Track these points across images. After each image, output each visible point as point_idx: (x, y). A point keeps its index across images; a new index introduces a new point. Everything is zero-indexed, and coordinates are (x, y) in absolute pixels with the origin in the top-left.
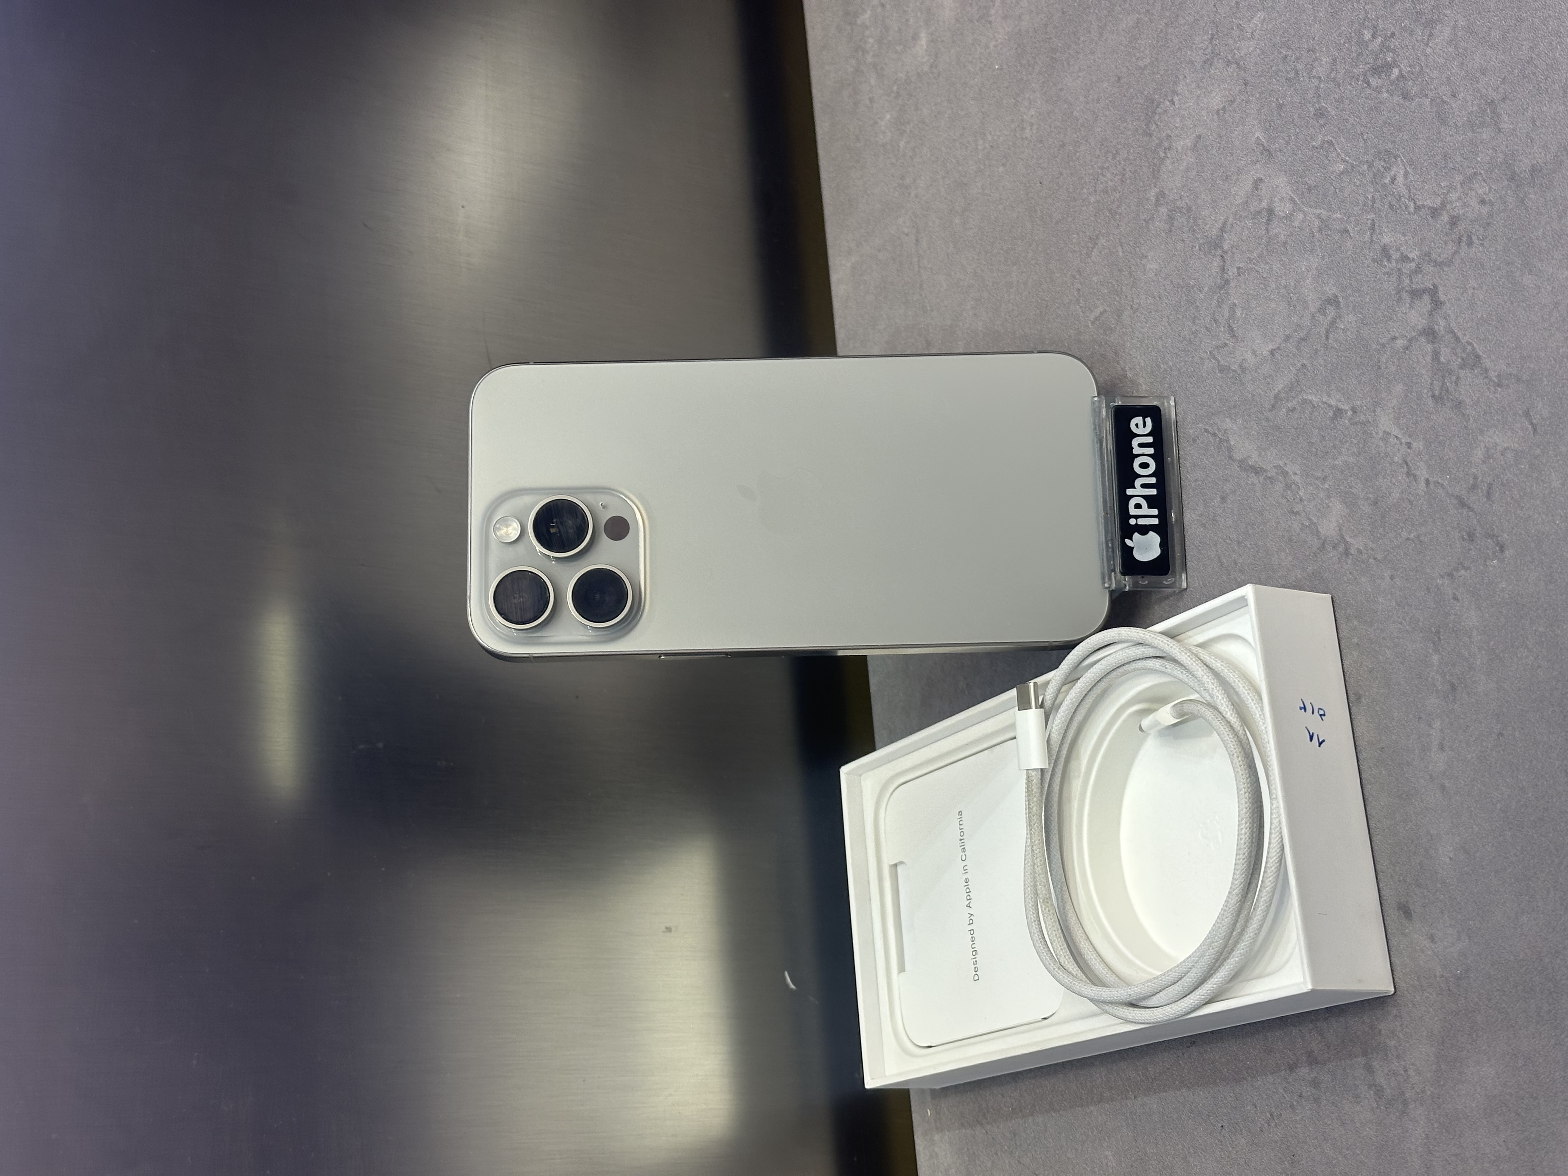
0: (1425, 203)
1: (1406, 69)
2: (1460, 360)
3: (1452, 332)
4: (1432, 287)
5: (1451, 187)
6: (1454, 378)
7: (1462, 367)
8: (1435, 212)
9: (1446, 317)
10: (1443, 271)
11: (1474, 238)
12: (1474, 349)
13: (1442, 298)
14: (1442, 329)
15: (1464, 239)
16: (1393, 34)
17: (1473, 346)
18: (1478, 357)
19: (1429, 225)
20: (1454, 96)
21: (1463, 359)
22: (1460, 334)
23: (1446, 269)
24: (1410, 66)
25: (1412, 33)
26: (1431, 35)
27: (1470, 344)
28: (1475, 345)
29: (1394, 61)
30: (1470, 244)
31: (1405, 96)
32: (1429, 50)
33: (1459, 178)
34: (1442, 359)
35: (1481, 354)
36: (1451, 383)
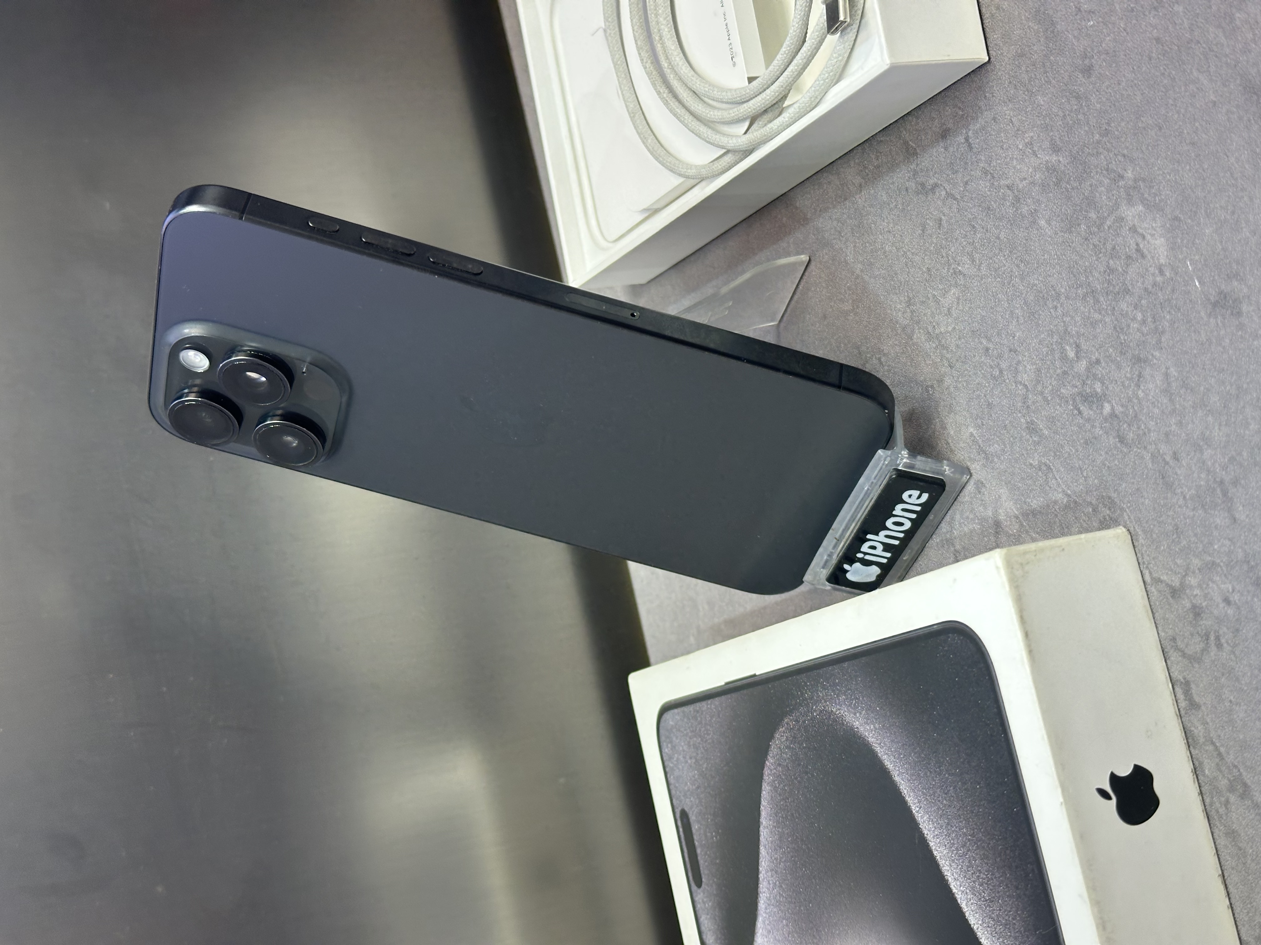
0: (1162, 578)
1: (1119, 409)
2: (1226, 781)
3: (1213, 743)
4: (1182, 680)
5: (1187, 571)
6: (1223, 799)
7: (1231, 789)
8: (1175, 593)
9: (1205, 723)
10: (1193, 666)
11: (1223, 641)
12: (1241, 774)
13: (1197, 699)
14: (1201, 734)
15: (1212, 638)
16: (1098, 362)
17: (1239, 771)
18: (1245, 785)
19: (1169, 604)
20: (1178, 460)
21: (1229, 780)
22: (1222, 750)
23: (1196, 666)
24: (1122, 406)
25: (1119, 367)
26: (1140, 376)
27: (1235, 767)
28: (1241, 770)
29: (1105, 395)
30: (1219, 646)
31: (1122, 440)
32: (1141, 394)
33: (1196, 562)
34: (1207, 772)
35: (1249, 784)
36: (1220, 803)
